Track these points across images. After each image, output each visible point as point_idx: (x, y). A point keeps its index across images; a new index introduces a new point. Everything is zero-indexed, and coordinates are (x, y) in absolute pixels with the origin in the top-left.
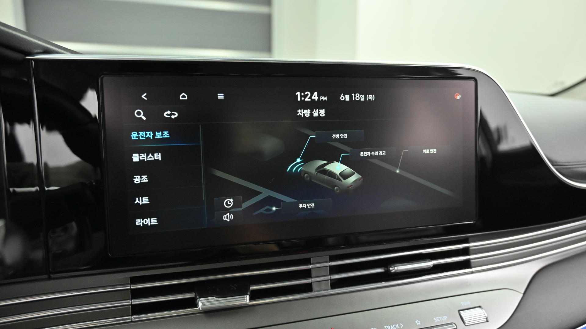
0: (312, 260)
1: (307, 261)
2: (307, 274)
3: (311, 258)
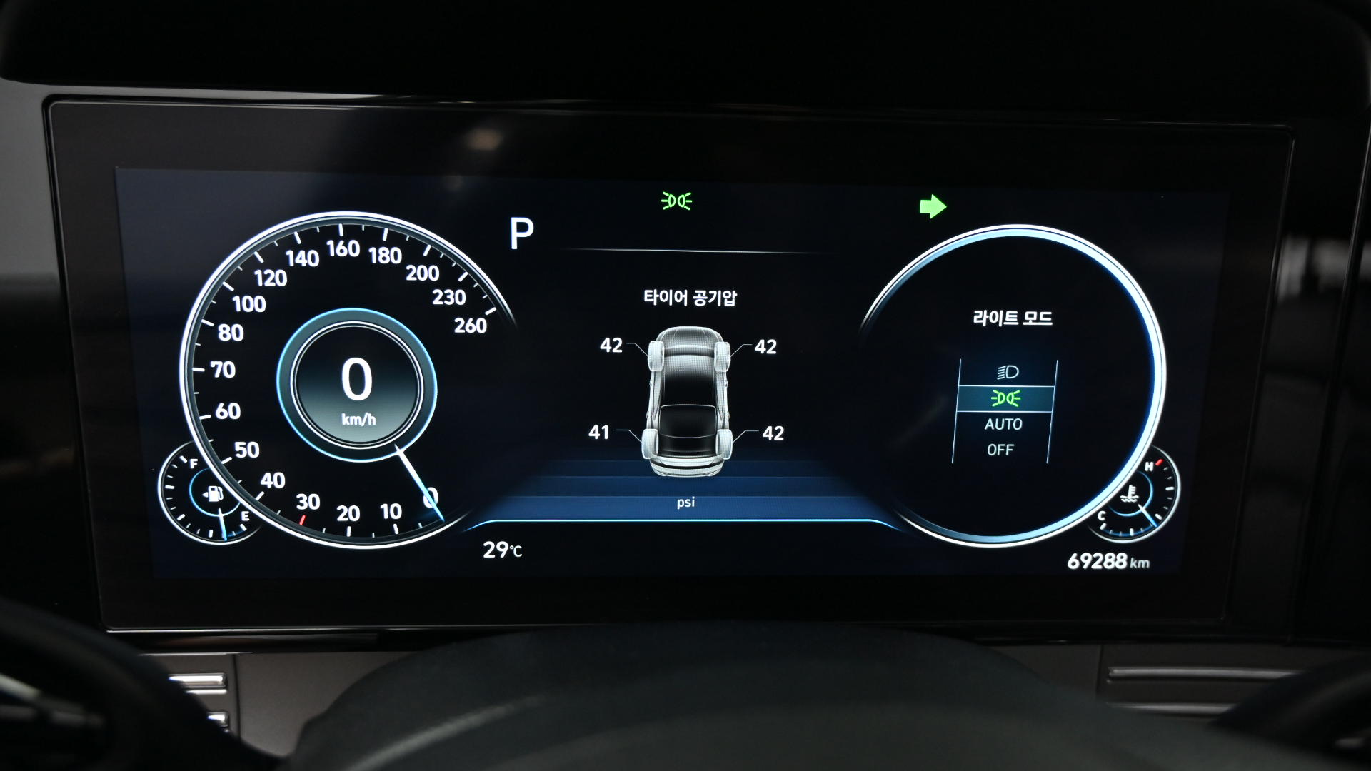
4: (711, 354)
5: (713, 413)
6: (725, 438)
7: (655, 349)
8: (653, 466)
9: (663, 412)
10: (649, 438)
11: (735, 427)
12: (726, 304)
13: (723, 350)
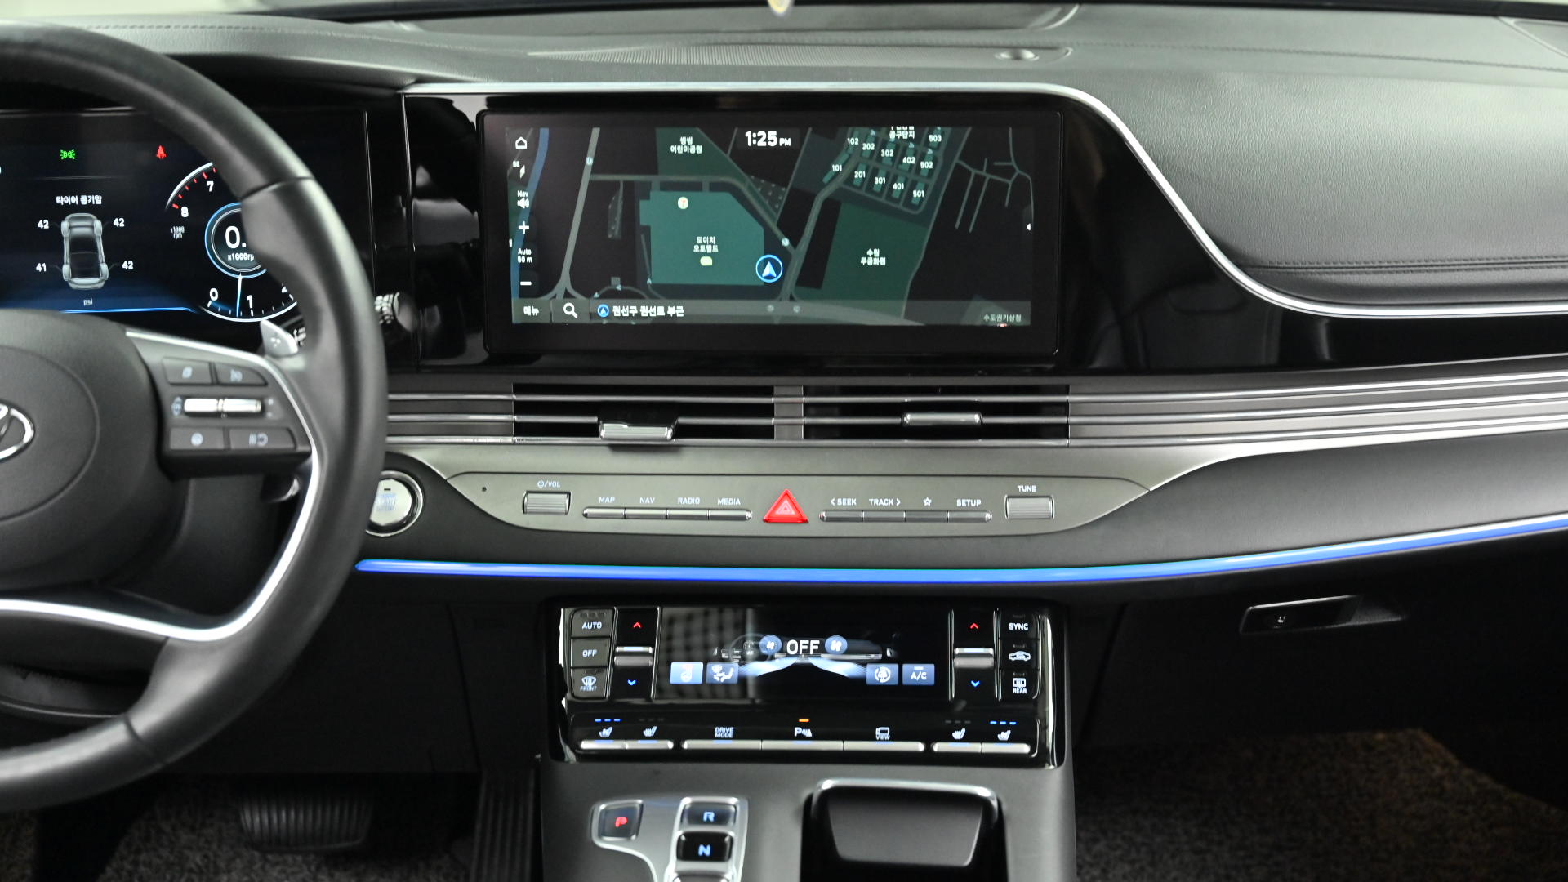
0: (776, 391)
1: (768, 391)
2: (768, 411)
3: (775, 388)
4: (92, 227)
5: (96, 257)
6: (104, 268)
7: (65, 225)
8: (70, 284)
9: (72, 257)
10: (66, 269)
11: (108, 262)
12: (97, 203)
13: (98, 224)
